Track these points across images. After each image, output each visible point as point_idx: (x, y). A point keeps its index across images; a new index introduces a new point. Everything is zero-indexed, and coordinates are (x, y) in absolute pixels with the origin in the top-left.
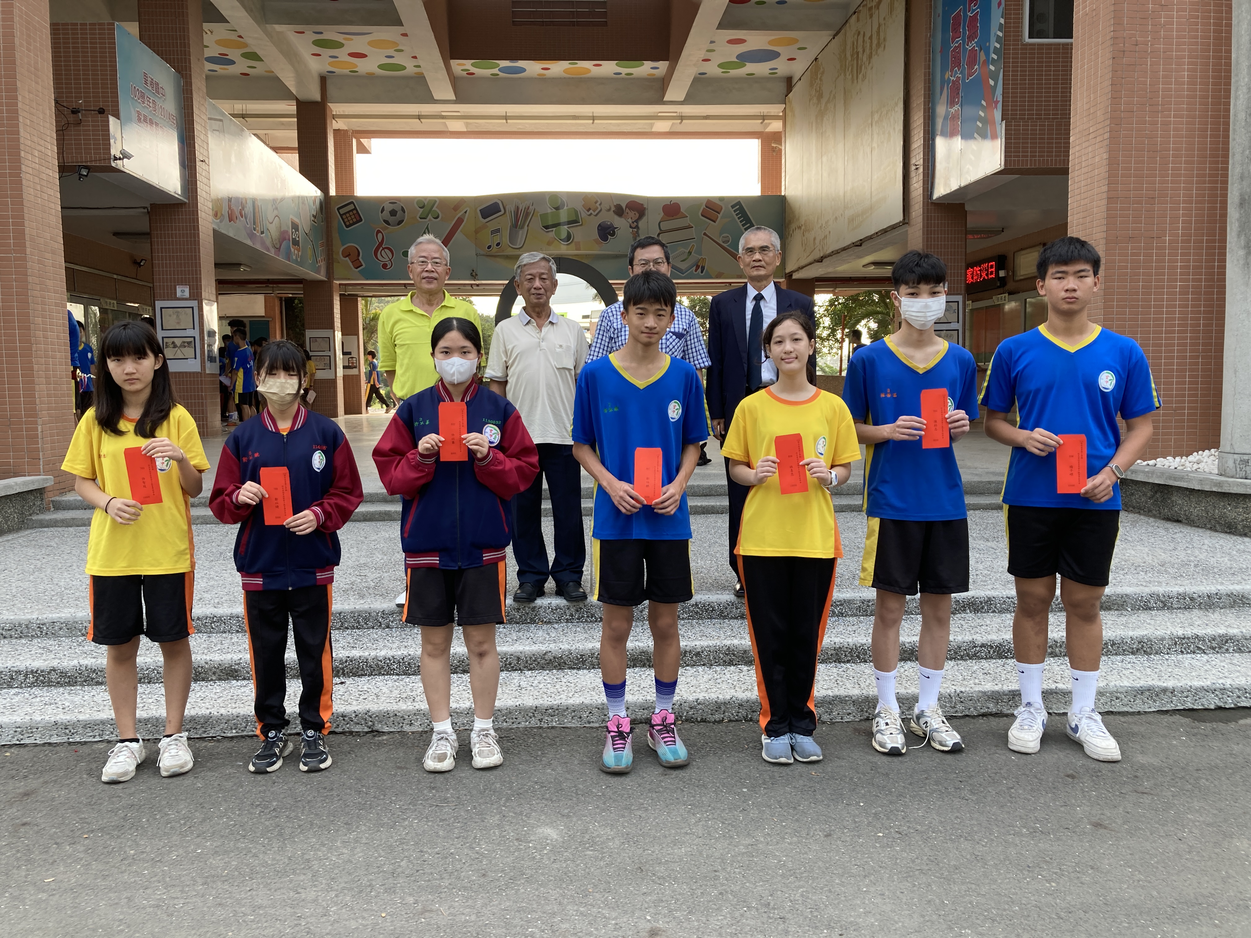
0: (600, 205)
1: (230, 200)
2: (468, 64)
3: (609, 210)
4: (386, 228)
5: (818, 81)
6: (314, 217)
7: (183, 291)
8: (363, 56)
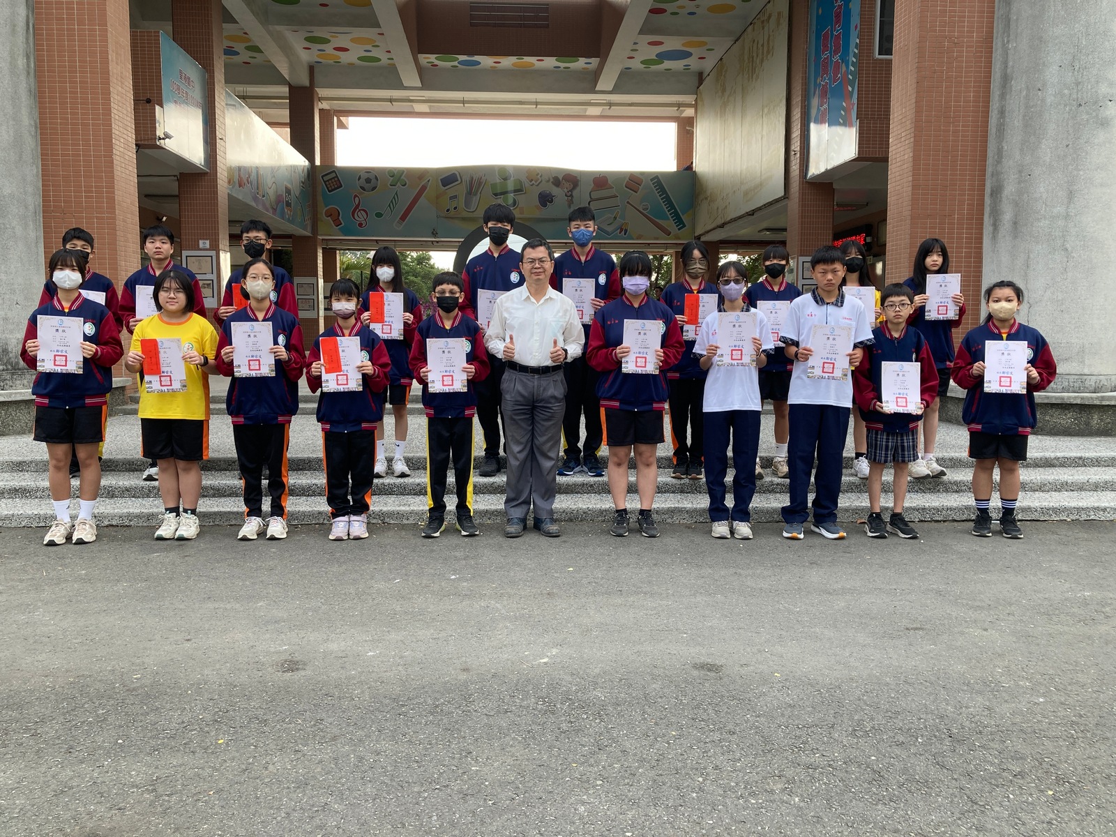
0: (541, 176)
1: (239, 169)
2: (432, 58)
3: (548, 181)
4: (362, 193)
5: (722, 79)
6: (303, 183)
7: (204, 242)
8: (346, 50)
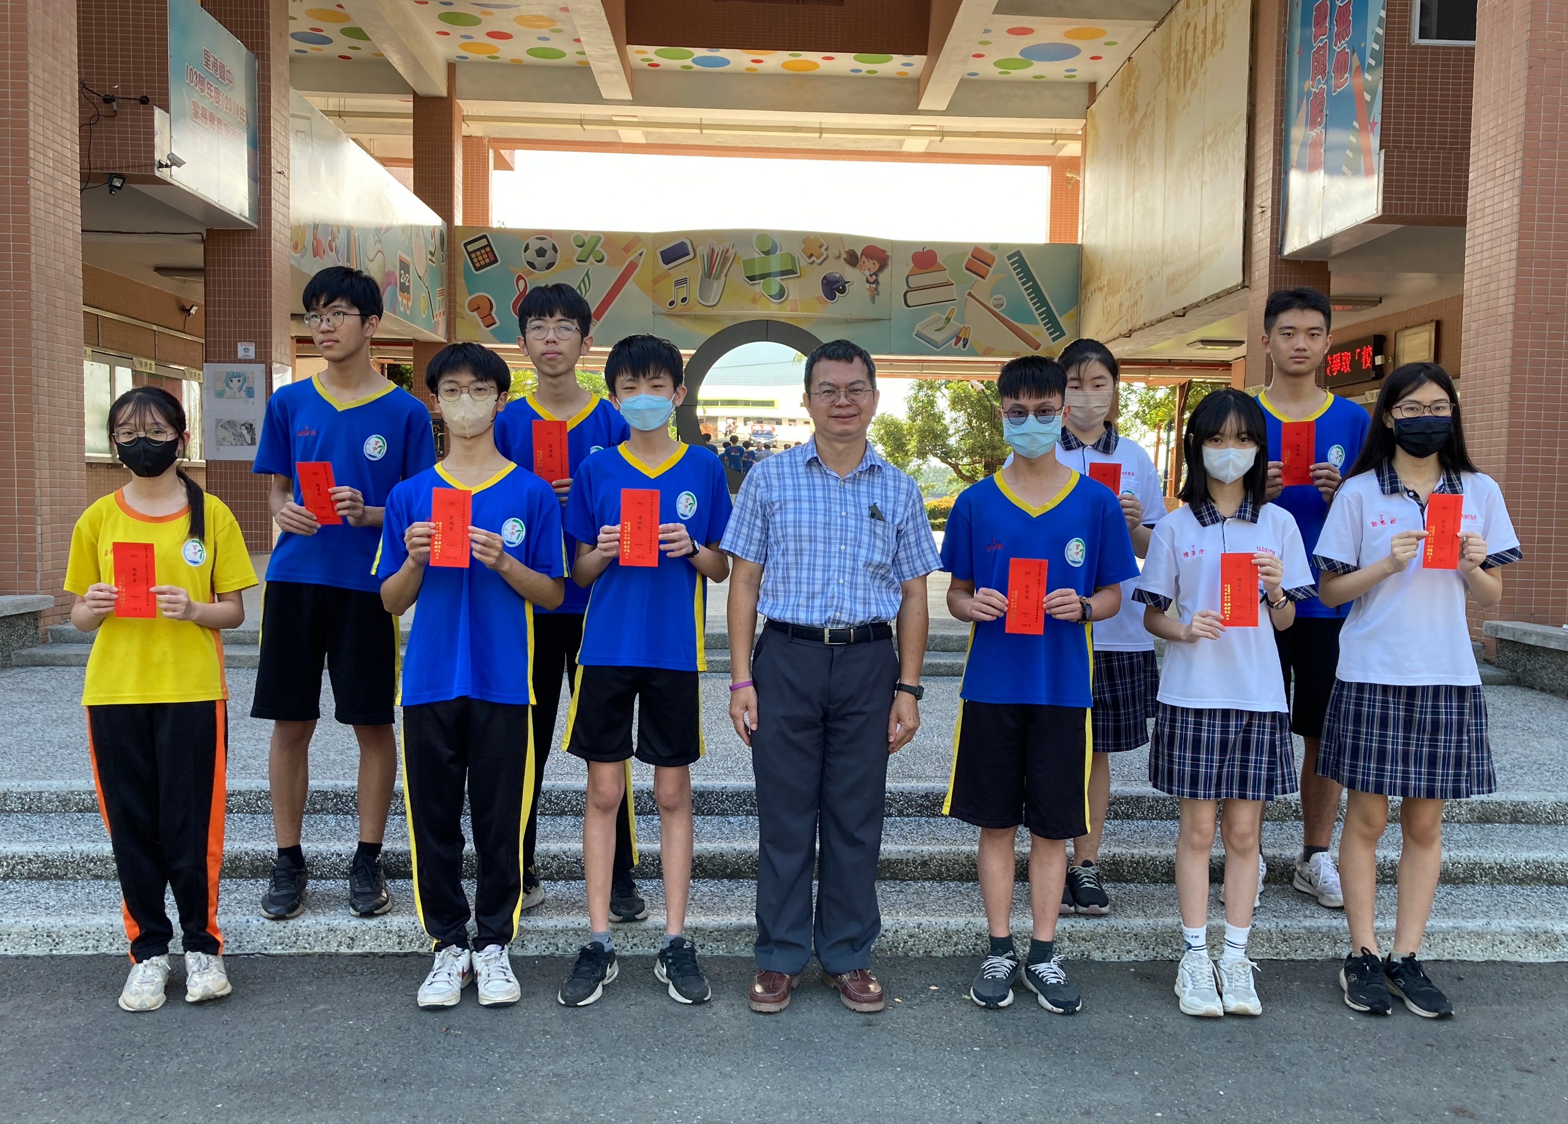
0: (826, 249)
1: (316, 227)
2: (651, 52)
3: (839, 257)
4: (529, 274)
5: (1132, 89)
6: (432, 254)
7: (246, 349)
8: (507, 37)
